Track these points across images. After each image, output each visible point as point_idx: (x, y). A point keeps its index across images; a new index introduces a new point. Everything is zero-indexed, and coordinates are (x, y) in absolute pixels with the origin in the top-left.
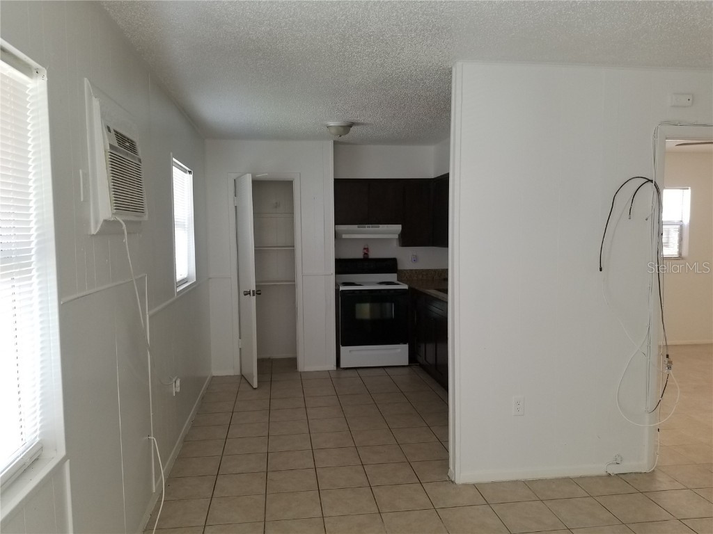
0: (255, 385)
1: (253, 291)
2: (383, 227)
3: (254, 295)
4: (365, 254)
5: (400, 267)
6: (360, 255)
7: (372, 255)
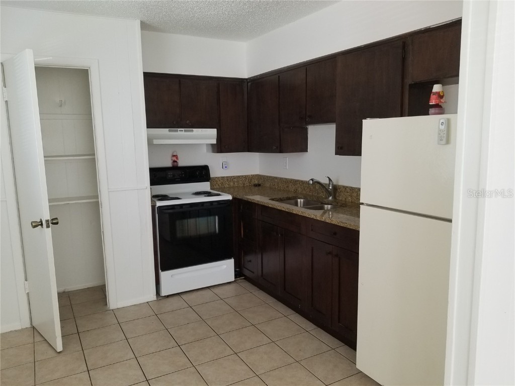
0: (59, 348)
1: (47, 221)
2: (197, 132)
3: (48, 226)
4: (175, 161)
5: (212, 175)
6: (169, 164)
7: (182, 163)
